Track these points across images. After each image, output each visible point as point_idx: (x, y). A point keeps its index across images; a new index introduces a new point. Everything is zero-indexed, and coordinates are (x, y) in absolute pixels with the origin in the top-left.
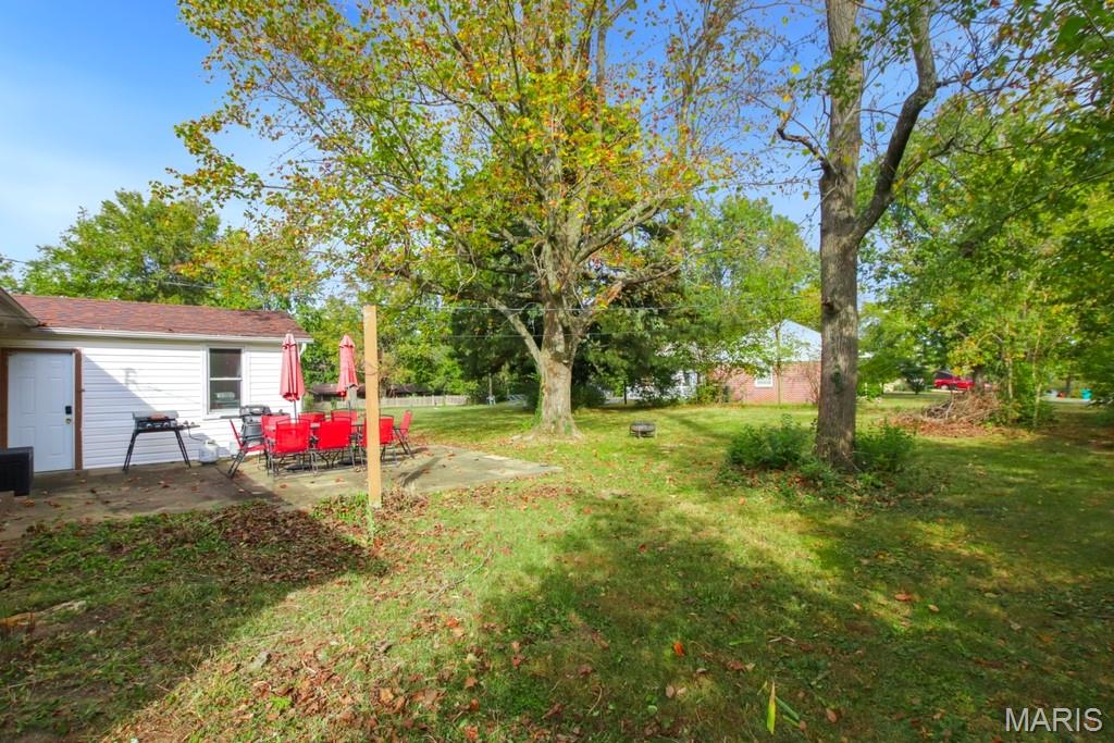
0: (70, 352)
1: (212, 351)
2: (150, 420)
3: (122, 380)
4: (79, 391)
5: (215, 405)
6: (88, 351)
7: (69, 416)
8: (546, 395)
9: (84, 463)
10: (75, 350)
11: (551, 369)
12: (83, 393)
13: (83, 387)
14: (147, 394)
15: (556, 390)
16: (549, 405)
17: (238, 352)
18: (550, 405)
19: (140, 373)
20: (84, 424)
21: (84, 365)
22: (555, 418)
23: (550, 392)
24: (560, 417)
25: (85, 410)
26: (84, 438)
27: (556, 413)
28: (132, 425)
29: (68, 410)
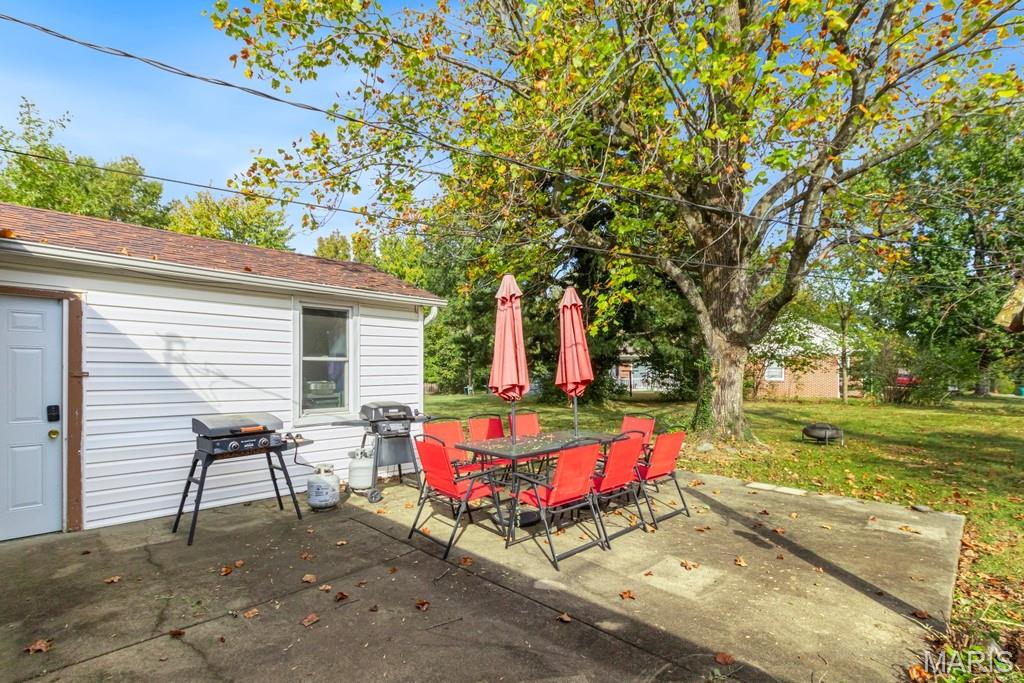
0: (57, 297)
1: (307, 311)
2: (235, 434)
3: (159, 357)
4: (76, 377)
5: (309, 403)
6: (95, 297)
7: (54, 426)
8: (718, 390)
9: (86, 517)
10: (68, 295)
11: (728, 356)
12: (86, 382)
13: (86, 367)
14: (205, 382)
15: (732, 383)
16: (720, 402)
17: (343, 315)
18: (724, 403)
19: (191, 344)
20: (87, 441)
21: (87, 324)
22: (730, 419)
23: (724, 384)
24: (737, 418)
25: (88, 412)
26: (87, 469)
27: (732, 412)
28: (190, 442)
29: (53, 414)
